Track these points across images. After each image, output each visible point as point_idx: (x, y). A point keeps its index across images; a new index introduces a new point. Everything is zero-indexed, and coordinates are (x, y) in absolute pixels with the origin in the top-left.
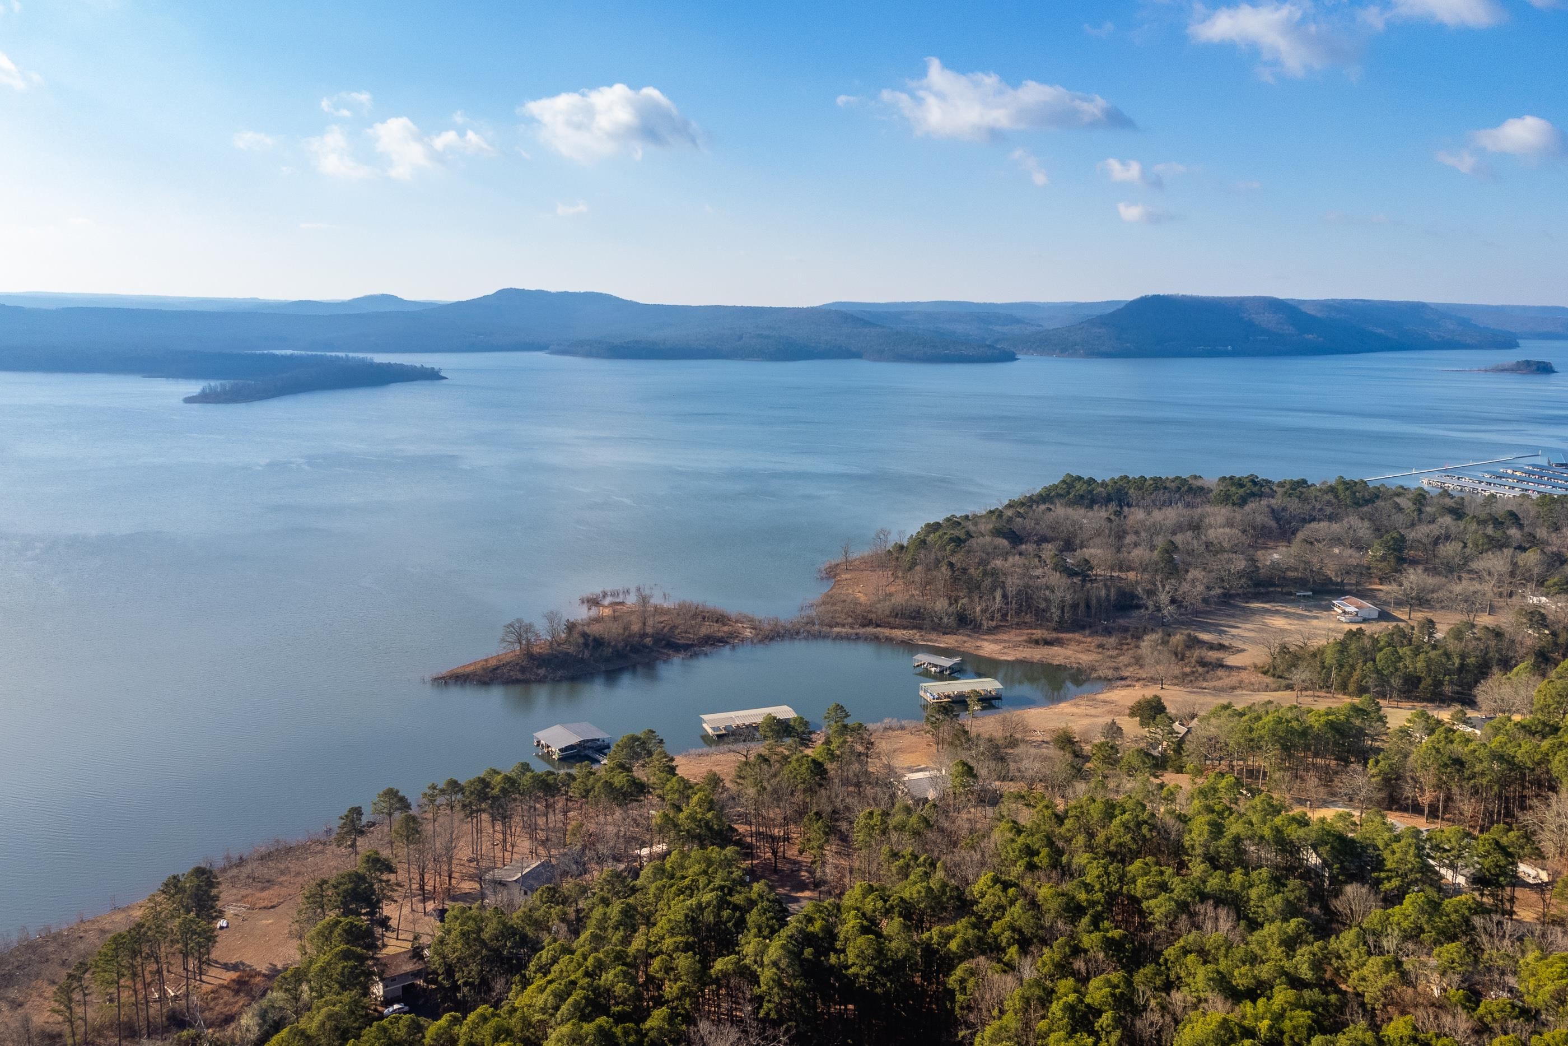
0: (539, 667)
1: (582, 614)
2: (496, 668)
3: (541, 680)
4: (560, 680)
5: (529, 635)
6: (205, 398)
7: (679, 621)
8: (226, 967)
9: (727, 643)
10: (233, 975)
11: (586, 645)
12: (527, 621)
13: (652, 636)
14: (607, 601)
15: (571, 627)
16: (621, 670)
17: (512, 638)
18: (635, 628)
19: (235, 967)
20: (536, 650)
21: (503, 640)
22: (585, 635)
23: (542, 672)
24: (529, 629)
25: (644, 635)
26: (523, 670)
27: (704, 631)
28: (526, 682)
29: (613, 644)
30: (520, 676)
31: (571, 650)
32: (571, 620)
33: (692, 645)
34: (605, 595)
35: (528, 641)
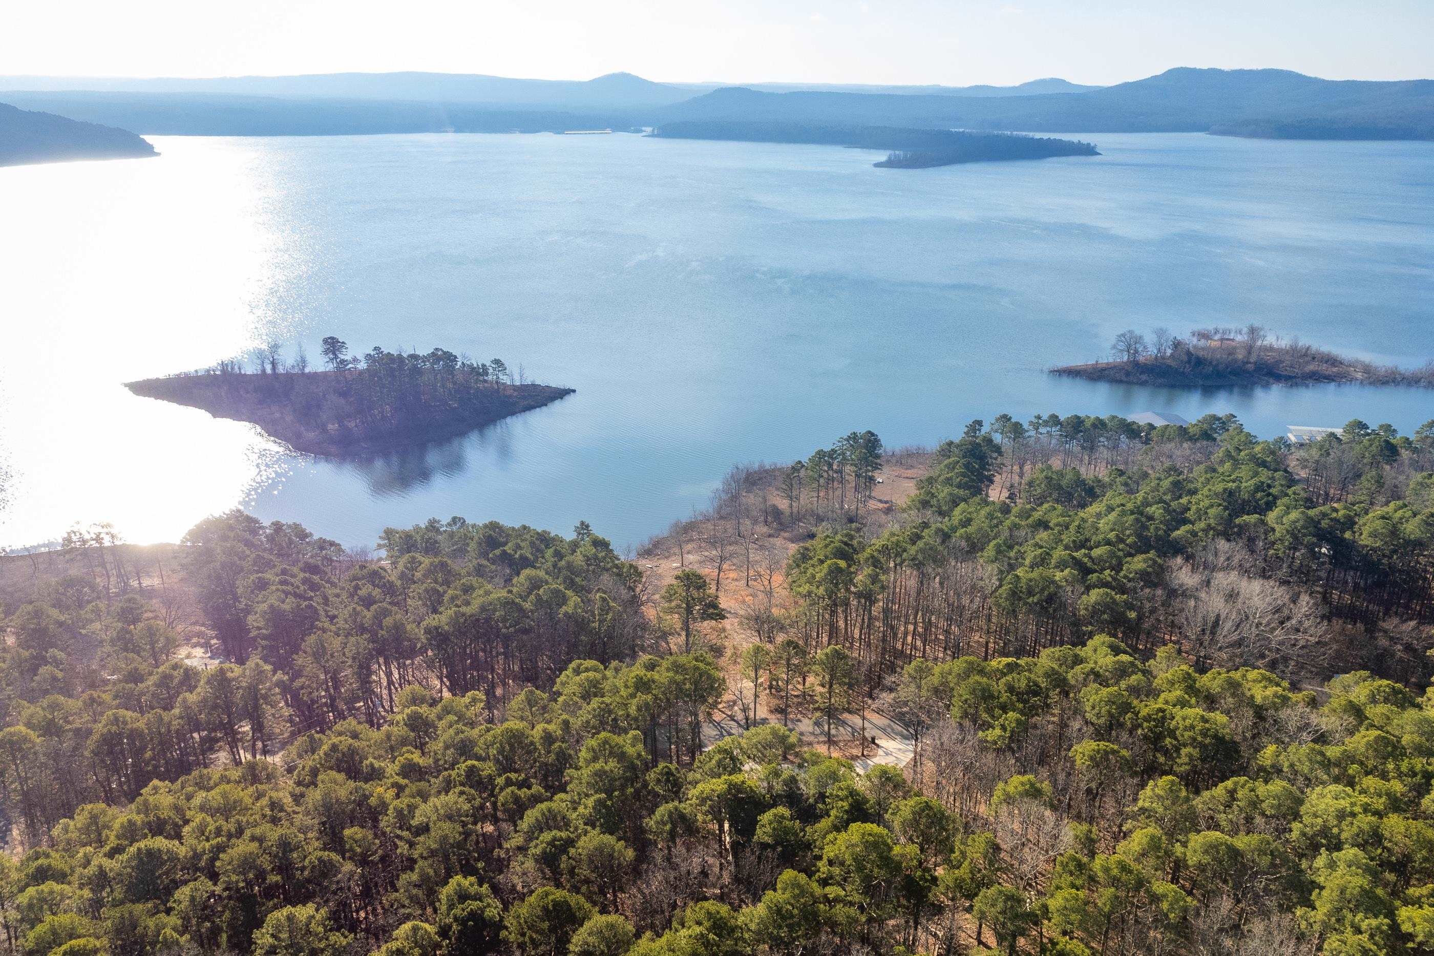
0: (1142, 373)
1: (1193, 342)
2: (1103, 370)
3: (1143, 384)
4: (1160, 386)
5: (1138, 346)
6: (890, 164)
7: (1287, 358)
8: (881, 501)
9: (1333, 380)
10: (886, 506)
11: (1189, 362)
12: (1138, 332)
13: (1255, 363)
14: (1217, 337)
15: (1177, 345)
17: (1122, 346)
18: (1240, 356)
19: (886, 502)
20: (1141, 359)
21: (1114, 347)
22: (1189, 353)
23: (1144, 377)
24: (1139, 340)
25: (1248, 363)
26: (1128, 374)
27: (1311, 367)
28: (1129, 383)
29: (1214, 363)
30: (1124, 378)
31: (1173, 364)
32: (1178, 338)
33: (1295, 377)
34: (1216, 333)
35: (1136, 351)
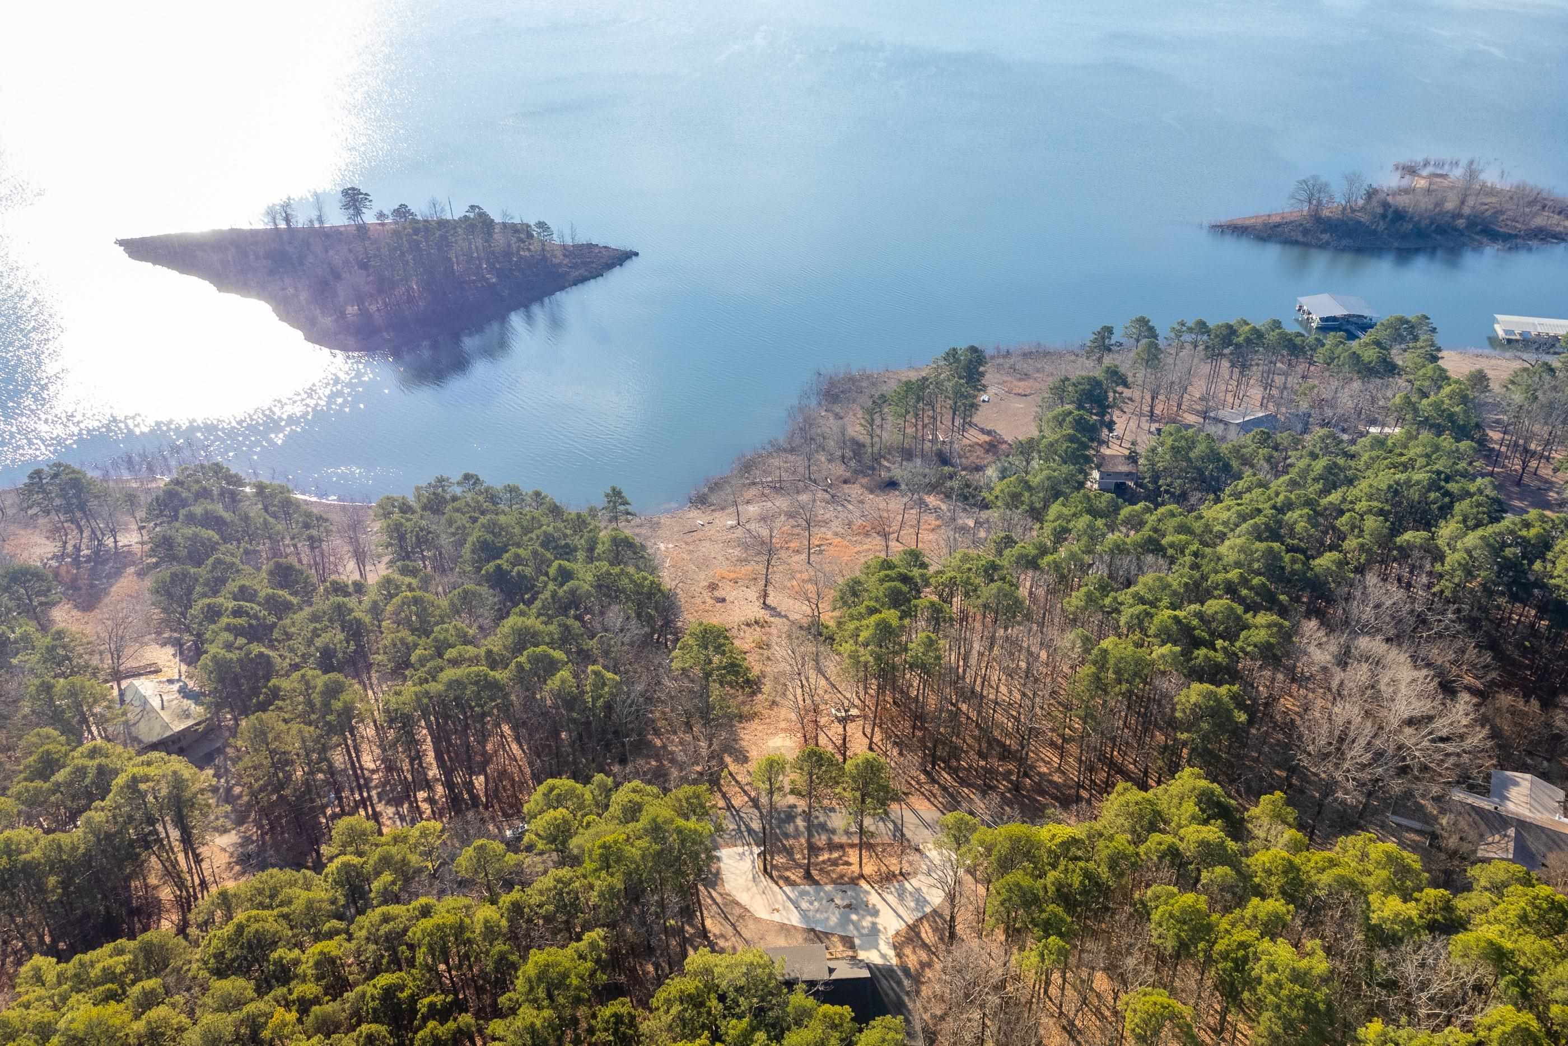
0: (1324, 231)
1: (1389, 181)
2: (1278, 226)
3: (1323, 246)
4: (1344, 250)
5: (1322, 195)
7: (1509, 206)
8: (982, 431)
9: (1563, 240)
10: (987, 438)
11: (1384, 216)
12: (1323, 179)
13: (1468, 218)
14: (1425, 173)
15: (1371, 194)
16: (1417, 250)
17: (1304, 196)
18: (1450, 206)
19: (989, 433)
20: (1326, 213)
21: (1293, 197)
22: (1386, 205)
23: (1326, 237)
24: (1323, 188)
25: (1460, 216)
26: (1306, 232)
27: (1539, 221)
28: (1306, 245)
29: (1416, 219)
30: (1301, 238)
31: (1364, 218)
32: (1375, 186)
33: (1516, 236)
34: (1426, 164)
35: (1319, 202)
